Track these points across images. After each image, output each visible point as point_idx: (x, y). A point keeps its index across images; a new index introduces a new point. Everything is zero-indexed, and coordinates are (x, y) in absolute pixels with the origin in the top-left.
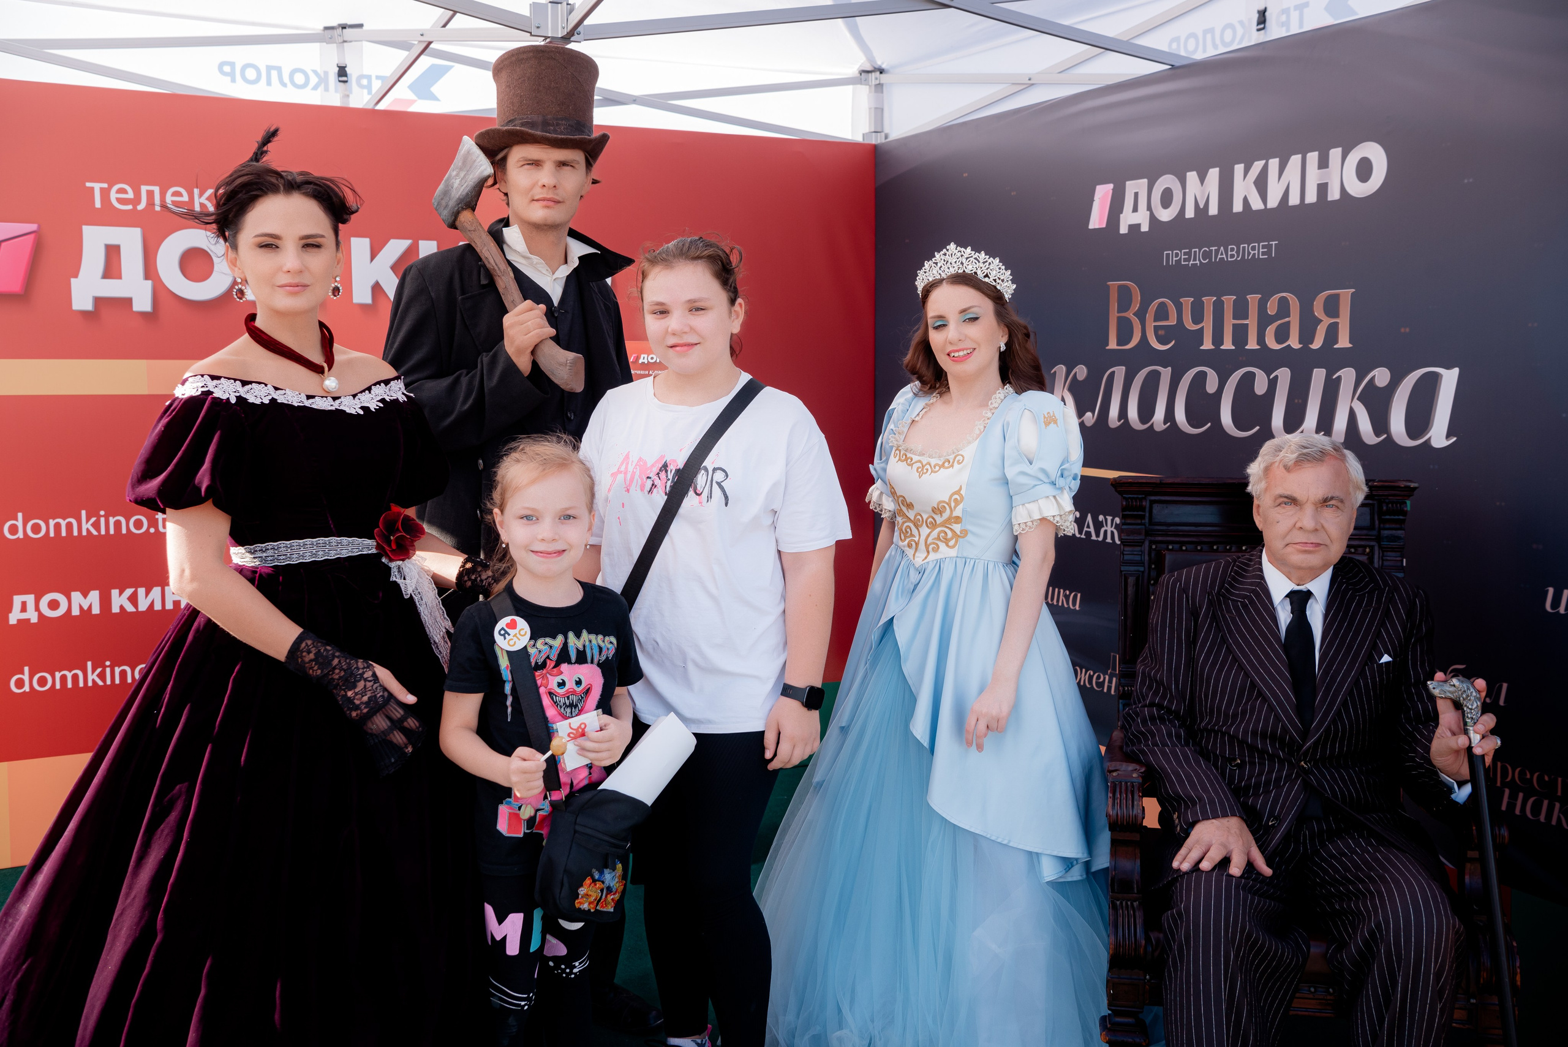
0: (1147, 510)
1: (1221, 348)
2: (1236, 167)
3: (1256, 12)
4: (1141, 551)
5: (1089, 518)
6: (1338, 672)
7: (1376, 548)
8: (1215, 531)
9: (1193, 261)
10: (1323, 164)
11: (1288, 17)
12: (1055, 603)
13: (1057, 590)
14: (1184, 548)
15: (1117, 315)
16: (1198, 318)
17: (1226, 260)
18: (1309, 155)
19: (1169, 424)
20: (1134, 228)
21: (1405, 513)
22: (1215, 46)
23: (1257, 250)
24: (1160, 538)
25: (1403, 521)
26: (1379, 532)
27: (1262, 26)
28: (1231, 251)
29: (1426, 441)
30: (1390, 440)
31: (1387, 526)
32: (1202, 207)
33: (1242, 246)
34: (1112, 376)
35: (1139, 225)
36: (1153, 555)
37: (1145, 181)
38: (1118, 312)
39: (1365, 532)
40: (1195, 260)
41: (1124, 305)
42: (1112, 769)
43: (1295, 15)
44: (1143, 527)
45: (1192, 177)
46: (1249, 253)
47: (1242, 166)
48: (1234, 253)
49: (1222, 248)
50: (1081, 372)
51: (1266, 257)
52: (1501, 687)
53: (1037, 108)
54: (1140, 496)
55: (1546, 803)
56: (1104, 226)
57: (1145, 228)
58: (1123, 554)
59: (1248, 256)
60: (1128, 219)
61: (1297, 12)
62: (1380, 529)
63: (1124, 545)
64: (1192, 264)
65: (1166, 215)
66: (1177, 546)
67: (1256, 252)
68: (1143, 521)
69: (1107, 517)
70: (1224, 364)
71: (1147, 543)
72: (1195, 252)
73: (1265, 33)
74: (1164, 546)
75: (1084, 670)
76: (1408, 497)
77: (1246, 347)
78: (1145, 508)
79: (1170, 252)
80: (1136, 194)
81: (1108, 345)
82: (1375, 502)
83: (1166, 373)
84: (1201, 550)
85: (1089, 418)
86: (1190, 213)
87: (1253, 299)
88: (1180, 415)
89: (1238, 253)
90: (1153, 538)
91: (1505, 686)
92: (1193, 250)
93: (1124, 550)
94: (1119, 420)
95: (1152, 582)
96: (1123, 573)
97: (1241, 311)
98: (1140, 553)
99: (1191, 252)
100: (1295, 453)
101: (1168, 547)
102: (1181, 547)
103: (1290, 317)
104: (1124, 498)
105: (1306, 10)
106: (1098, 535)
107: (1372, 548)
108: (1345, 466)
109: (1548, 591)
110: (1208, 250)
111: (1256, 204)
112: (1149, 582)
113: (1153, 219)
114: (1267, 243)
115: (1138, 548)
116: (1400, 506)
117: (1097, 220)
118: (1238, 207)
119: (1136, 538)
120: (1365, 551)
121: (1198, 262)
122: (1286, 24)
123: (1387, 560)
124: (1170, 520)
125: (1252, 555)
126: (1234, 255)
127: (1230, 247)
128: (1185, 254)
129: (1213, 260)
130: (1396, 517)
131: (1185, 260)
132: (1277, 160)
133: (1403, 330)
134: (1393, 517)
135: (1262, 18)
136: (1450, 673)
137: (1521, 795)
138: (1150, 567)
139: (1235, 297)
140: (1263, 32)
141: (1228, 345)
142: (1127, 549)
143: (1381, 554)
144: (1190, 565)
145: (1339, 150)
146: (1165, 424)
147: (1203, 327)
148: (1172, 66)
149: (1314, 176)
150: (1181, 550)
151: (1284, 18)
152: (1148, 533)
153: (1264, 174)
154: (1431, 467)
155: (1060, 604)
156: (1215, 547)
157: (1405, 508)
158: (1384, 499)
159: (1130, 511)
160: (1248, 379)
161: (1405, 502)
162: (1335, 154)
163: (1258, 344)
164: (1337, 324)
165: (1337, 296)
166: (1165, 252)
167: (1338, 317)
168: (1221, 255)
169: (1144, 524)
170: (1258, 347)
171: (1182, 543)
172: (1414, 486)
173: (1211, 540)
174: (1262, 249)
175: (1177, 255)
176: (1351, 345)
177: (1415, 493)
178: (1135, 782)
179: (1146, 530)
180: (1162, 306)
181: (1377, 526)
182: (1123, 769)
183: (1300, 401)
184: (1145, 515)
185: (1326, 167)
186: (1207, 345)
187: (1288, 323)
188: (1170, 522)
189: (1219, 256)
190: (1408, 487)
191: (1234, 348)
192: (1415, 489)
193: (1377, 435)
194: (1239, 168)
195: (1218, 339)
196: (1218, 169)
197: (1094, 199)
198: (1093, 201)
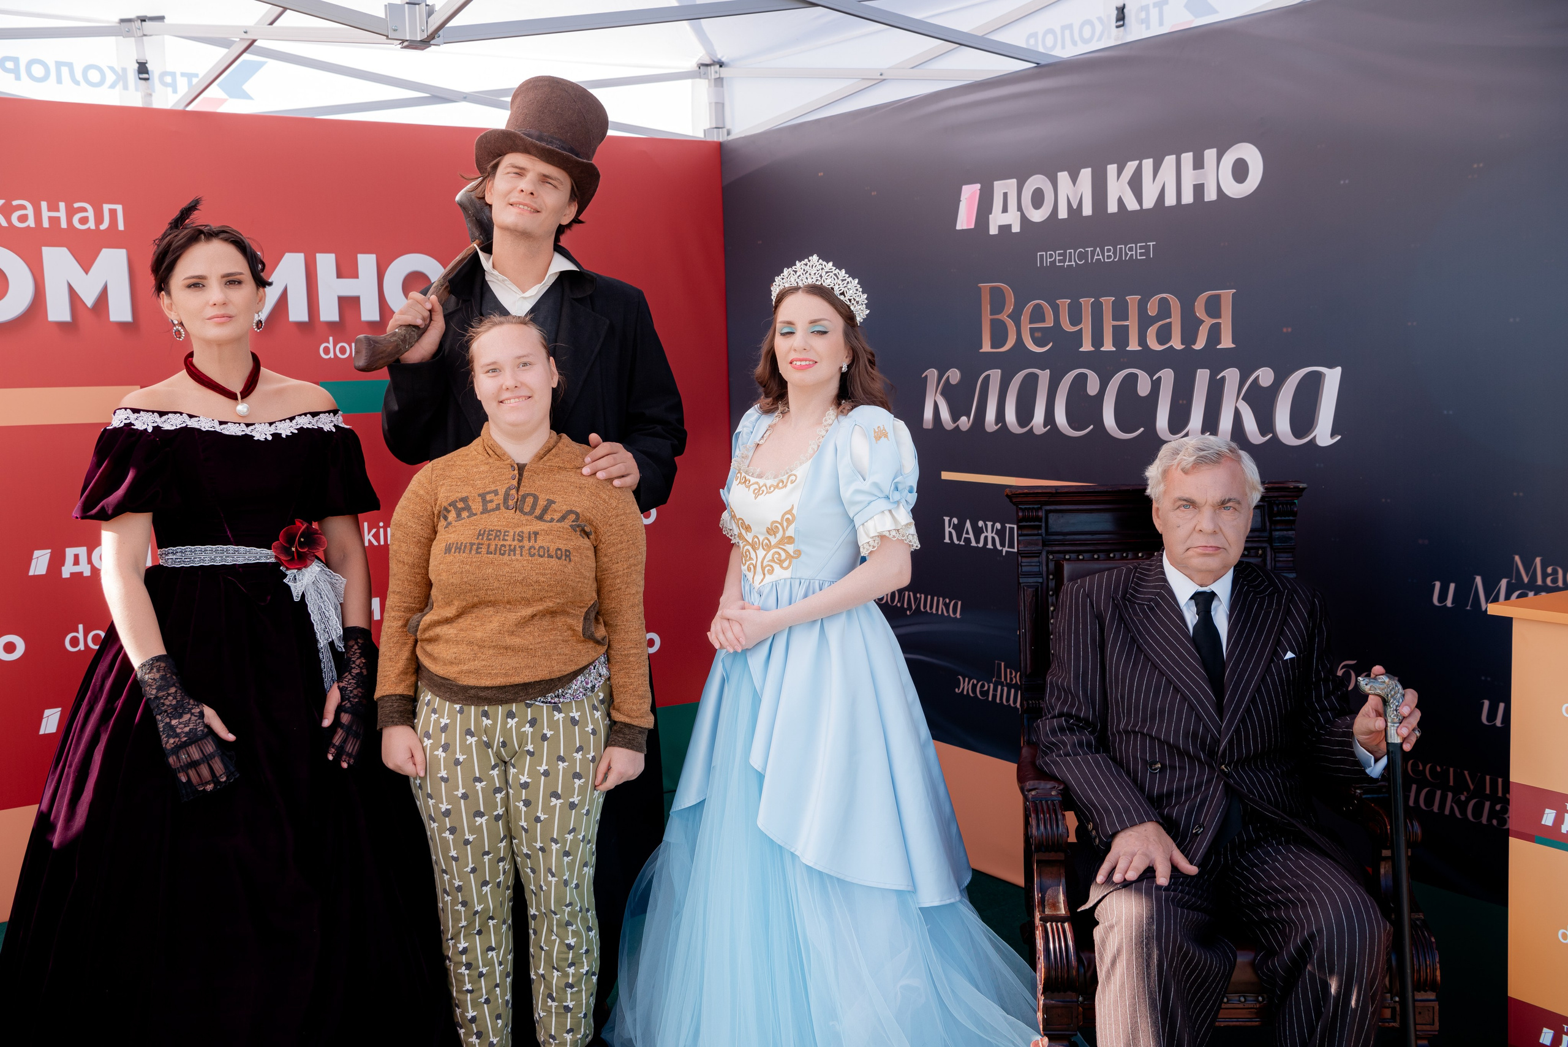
0: (1043, 520)
1: (1102, 349)
2: (1109, 167)
3: (1115, 9)
4: (1039, 562)
5: (968, 524)
6: (1244, 670)
7: (1268, 550)
8: (1112, 538)
9: (1068, 262)
10: (1198, 164)
11: (1148, 15)
12: (934, 612)
13: (936, 598)
14: (1081, 557)
15: (990, 317)
16: (1075, 319)
17: (1101, 260)
18: (1184, 156)
19: (1049, 427)
20: (1005, 229)
21: (1294, 514)
22: (1074, 43)
23: (1134, 251)
24: (1057, 548)
25: (1293, 522)
26: (1270, 533)
27: (1121, 23)
28: (1107, 252)
29: (1311, 440)
30: (1275, 439)
31: (1278, 527)
32: (1075, 207)
33: (1118, 247)
34: (987, 380)
35: (1010, 226)
36: (1051, 566)
37: (1014, 181)
38: (991, 315)
39: (1257, 534)
40: (1070, 261)
41: (997, 307)
42: (1031, 788)
43: (1154, 13)
44: (1040, 537)
45: (1063, 177)
46: (1126, 254)
47: (1115, 166)
48: (1111, 254)
49: (1098, 249)
50: (954, 375)
51: (1144, 257)
53: (895, 105)
54: (1036, 506)
55: (1439, 793)
56: (973, 227)
57: (1017, 229)
58: (1021, 566)
59: (1126, 257)
60: (997, 220)
61: (1157, 9)
62: (1271, 531)
63: (1022, 557)
64: (1067, 265)
65: (1037, 216)
66: (1074, 556)
67: (1133, 253)
68: (1040, 532)
69: (987, 523)
70: (1105, 366)
71: (1044, 554)
72: (1070, 253)
73: (1125, 29)
74: (1062, 556)
75: (967, 679)
76: (1297, 497)
77: (1127, 349)
78: (1041, 518)
79: (1044, 253)
80: (1005, 195)
81: (981, 348)
82: (1269, 504)
83: (1044, 376)
84: (1098, 559)
85: (964, 423)
86: (1063, 214)
87: (1133, 300)
88: (1061, 419)
89: (1115, 253)
90: (1050, 549)
92: (1068, 251)
93: (1022, 562)
94: (996, 424)
95: (1051, 593)
96: (1022, 585)
97: (1120, 312)
98: (1038, 564)
99: (1065, 253)
100: (1193, 456)
101: (1065, 556)
102: (1078, 556)
103: (1170, 317)
104: (1020, 508)
105: (1165, 8)
106: (978, 541)
107: (1264, 549)
108: (1242, 470)
109: (1435, 584)
110: (1083, 251)
111: (1132, 205)
112: (1048, 593)
113: (1024, 219)
114: (1144, 244)
115: (1036, 559)
116: (1290, 507)
117: (965, 220)
118: (1112, 207)
119: (1033, 549)
120: (1259, 553)
121: (1073, 263)
122: (1146, 22)
123: (1280, 561)
125: (1152, 561)
127: (1106, 248)
128: (1060, 255)
129: (1089, 262)
130: (1287, 518)
131: (1060, 261)
132: (1151, 160)
133: (1285, 330)
134: (1283, 518)
135: (1121, 15)
136: (1342, 668)
137: (1414, 787)
138: (1048, 578)
139: (1114, 298)
140: (1122, 28)
141: (1108, 346)
142: (1024, 560)
143: (1273, 556)
144: (1092, 573)
145: (1215, 150)
146: (1045, 427)
147: (1081, 328)
148: (1038, 64)
149: (1189, 177)
150: (1078, 559)
151: (1143, 15)
152: (1044, 544)
153: (1138, 174)
154: (1317, 465)
155: (940, 613)
156: (1111, 555)
157: (1296, 509)
158: (1274, 500)
159: (1026, 522)
160: (1131, 380)
161: (1295, 503)
162: (1210, 154)
163: (1140, 345)
164: (1219, 324)
165: (1219, 296)
166: (1039, 254)
167: (1220, 317)
168: (1097, 256)
169: (1041, 535)
170: (1140, 348)
171: (1079, 552)
172: (1301, 486)
173: (1108, 548)
174: (1140, 249)
175: (1051, 256)
176: (1234, 346)
177: (1304, 493)
178: (1055, 800)
179: (1042, 540)
180: (1038, 307)
181: (1268, 528)
182: (1041, 788)
183: (1185, 402)
184: (1041, 525)
185: (1202, 167)
186: (1087, 347)
187: (1170, 323)
188: (1066, 531)
189: (1096, 257)
190: (1298, 488)
191: (1115, 349)
192: (1304, 489)
193: (1263, 434)
194: (1112, 169)
195: (1098, 340)
196: (1090, 169)
197: (961, 199)
198: (960, 201)
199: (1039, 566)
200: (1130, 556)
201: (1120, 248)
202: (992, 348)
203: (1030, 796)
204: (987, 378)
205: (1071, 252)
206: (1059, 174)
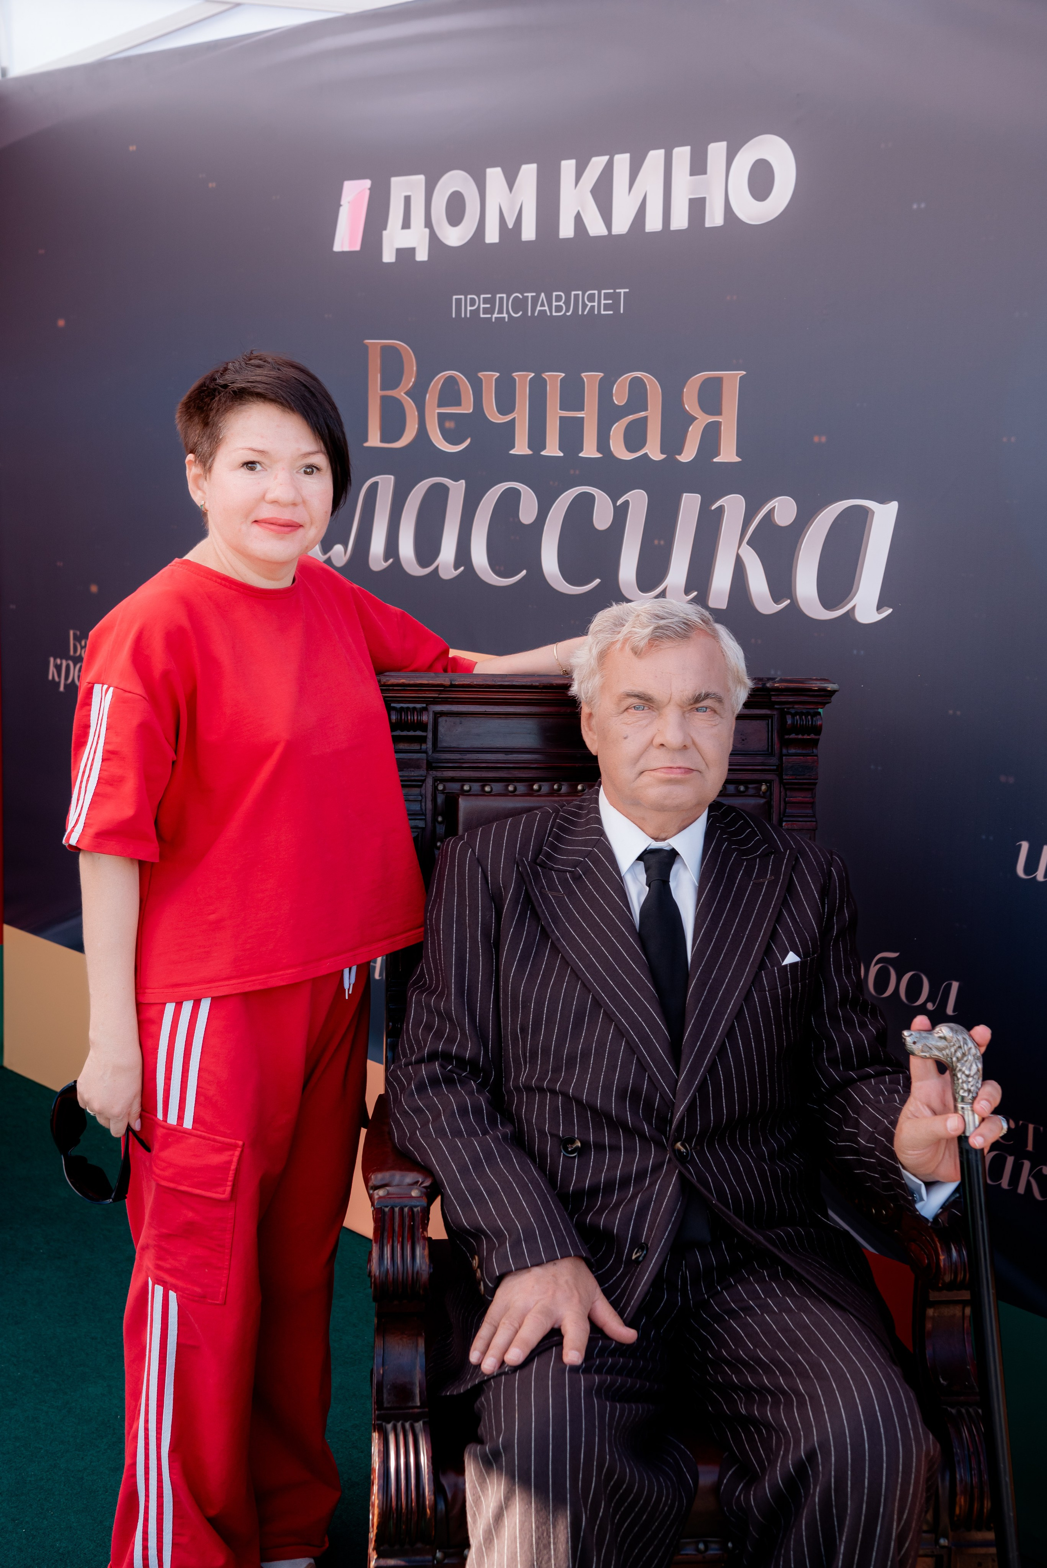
0: (430, 727)
1: (543, 453)
2: (564, 163)
4: (421, 796)
6: (718, 982)
8: (536, 760)
9: (498, 314)
10: (698, 167)
14: (487, 789)
15: (381, 393)
16: (506, 404)
17: (549, 314)
18: (676, 151)
19: (462, 568)
20: (406, 254)
21: (818, 730)
23: (597, 301)
24: (450, 773)
25: (815, 743)
26: (781, 759)
28: (556, 301)
29: (848, 612)
30: (794, 607)
31: (792, 751)
32: (510, 226)
33: (573, 293)
34: (373, 490)
35: (412, 250)
36: (440, 799)
37: (421, 179)
38: (383, 388)
39: (759, 759)
40: (501, 311)
41: (391, 379)
42: (378, 1183)
44: (424, 756)
45: (495, 176)
46: (585, 305)
47: (573, 162)
48: (561, 303)
49: (543, 295)
51: (611, 312)
52: (948, 988)
54: (418, 706)
55: (1010, 1160)
56: (357, 247)
57: (422, 255)
59: (584, 310)
60: (395, 239)
62: (781, 755)
64: (496, 318)
65: (455, 237)
66: (476, 787)
67: (596, 304)
68: (424, 746)
70: (547, 479)
71: (430, 781)
72: (502, 299)
74: (457, 785)
76: (823, 704)
77: (580, 455)
78: (427, 724)
80: (408, 199)
81: (366, 440)
82: (775, 713)
83: (457, 490)
84: (515, 792)
85: (340, 554)
86: (492, 236)
87: (591, 379)
88: (479, 556)
89: (567, 303)
90: (439, 774)
91: (955, 985)
92: (498, 296)
94: (386, 559)
97: (573, 397)
98: (420, 798)
99: (494, 298)
101: (462, 786)
102: (483, 787)
103: (646, 409)
104: (394, 708)
107: (769, 783)
109: (1020, 846)
110: (521, 297)
111: (596, 227)
113: (434, 240)
114: (612, 291)
115: (416, 791)
116: (812, 719)
117: (347, 237)
118: (567, 229)
119: (413, 774)
120: (761, 789)
121: (506, 315)
123: (794, 803)
124: (466, 744)
126: (561, 306)
127: (555, 294)
128: (486, 301)
129: (529, 314)
130: (806, 737)
131: (486, 311)
132: (627, 156)
133: (816, 439)
134: (800, 737)
136: (875, 965)
138: (434, 820)
139: (563, 375)
141: (553, 449)
145: (723, 145)
146: (456, 567)
147: (514, 419)
149: (683, 187)
150: (484, 792)
152: (431, 766)
153: (607, 178)
154: (855, 652)
157: (819, 723)
158: (788, 708)
159: (402, 731)
160: (584, 505)
161: (819, 714)
162: (717, 151)
163: (599, 450)
164: (718, 424)
165: (720, 380)
166: (454, 297)
167: (719, 413)
168: (541, 306)
169: (425, 752)
170: (600, 455)
171: (485, 781)
172: (830, 687)
173: (530, 775)
174: (604, 300)
175: (473, 302)
176: (738, 459)
177: (834, 698)
178: (416, 1207)
179: (427, 760)
180: (451, 382)
181: (777, 751)
182: (396, 1182)
183: (662, 542)
184: (426, 737)
185: (704, 172)
186: (521, 448)
187: (646, 418)
188: (465, 746)
189: (539, 308)
190: (824, 690)
191: (562, 454)
192: (833, 692)
193: (776, 600)
194: (568, 167)
195: (537, 439)
196: (533, 167)
197: (342, 202)
198: (340, 205)
199: (421, 801)
200: (564, 789)
201: (575, 295)
202: (382, 441)
203: (376, 1197)
204: (375, 486)
205: (503, 297)
206: (489, 171)
